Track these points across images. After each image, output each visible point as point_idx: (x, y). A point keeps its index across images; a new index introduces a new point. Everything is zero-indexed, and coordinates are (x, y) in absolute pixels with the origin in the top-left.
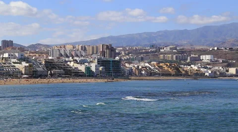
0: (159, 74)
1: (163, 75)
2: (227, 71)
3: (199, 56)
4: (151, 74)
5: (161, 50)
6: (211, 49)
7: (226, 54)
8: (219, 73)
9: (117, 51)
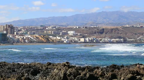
0: (36, 42)
1: (39, 42)
2: (80, 40)
3: (67, 32)
4: (31, 42)
5: (46, 28)
6: (75, 28)
7: (83, 31)
8: (73, 41)
9: (19, 29)
